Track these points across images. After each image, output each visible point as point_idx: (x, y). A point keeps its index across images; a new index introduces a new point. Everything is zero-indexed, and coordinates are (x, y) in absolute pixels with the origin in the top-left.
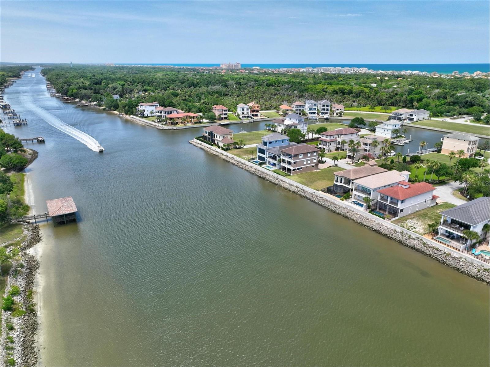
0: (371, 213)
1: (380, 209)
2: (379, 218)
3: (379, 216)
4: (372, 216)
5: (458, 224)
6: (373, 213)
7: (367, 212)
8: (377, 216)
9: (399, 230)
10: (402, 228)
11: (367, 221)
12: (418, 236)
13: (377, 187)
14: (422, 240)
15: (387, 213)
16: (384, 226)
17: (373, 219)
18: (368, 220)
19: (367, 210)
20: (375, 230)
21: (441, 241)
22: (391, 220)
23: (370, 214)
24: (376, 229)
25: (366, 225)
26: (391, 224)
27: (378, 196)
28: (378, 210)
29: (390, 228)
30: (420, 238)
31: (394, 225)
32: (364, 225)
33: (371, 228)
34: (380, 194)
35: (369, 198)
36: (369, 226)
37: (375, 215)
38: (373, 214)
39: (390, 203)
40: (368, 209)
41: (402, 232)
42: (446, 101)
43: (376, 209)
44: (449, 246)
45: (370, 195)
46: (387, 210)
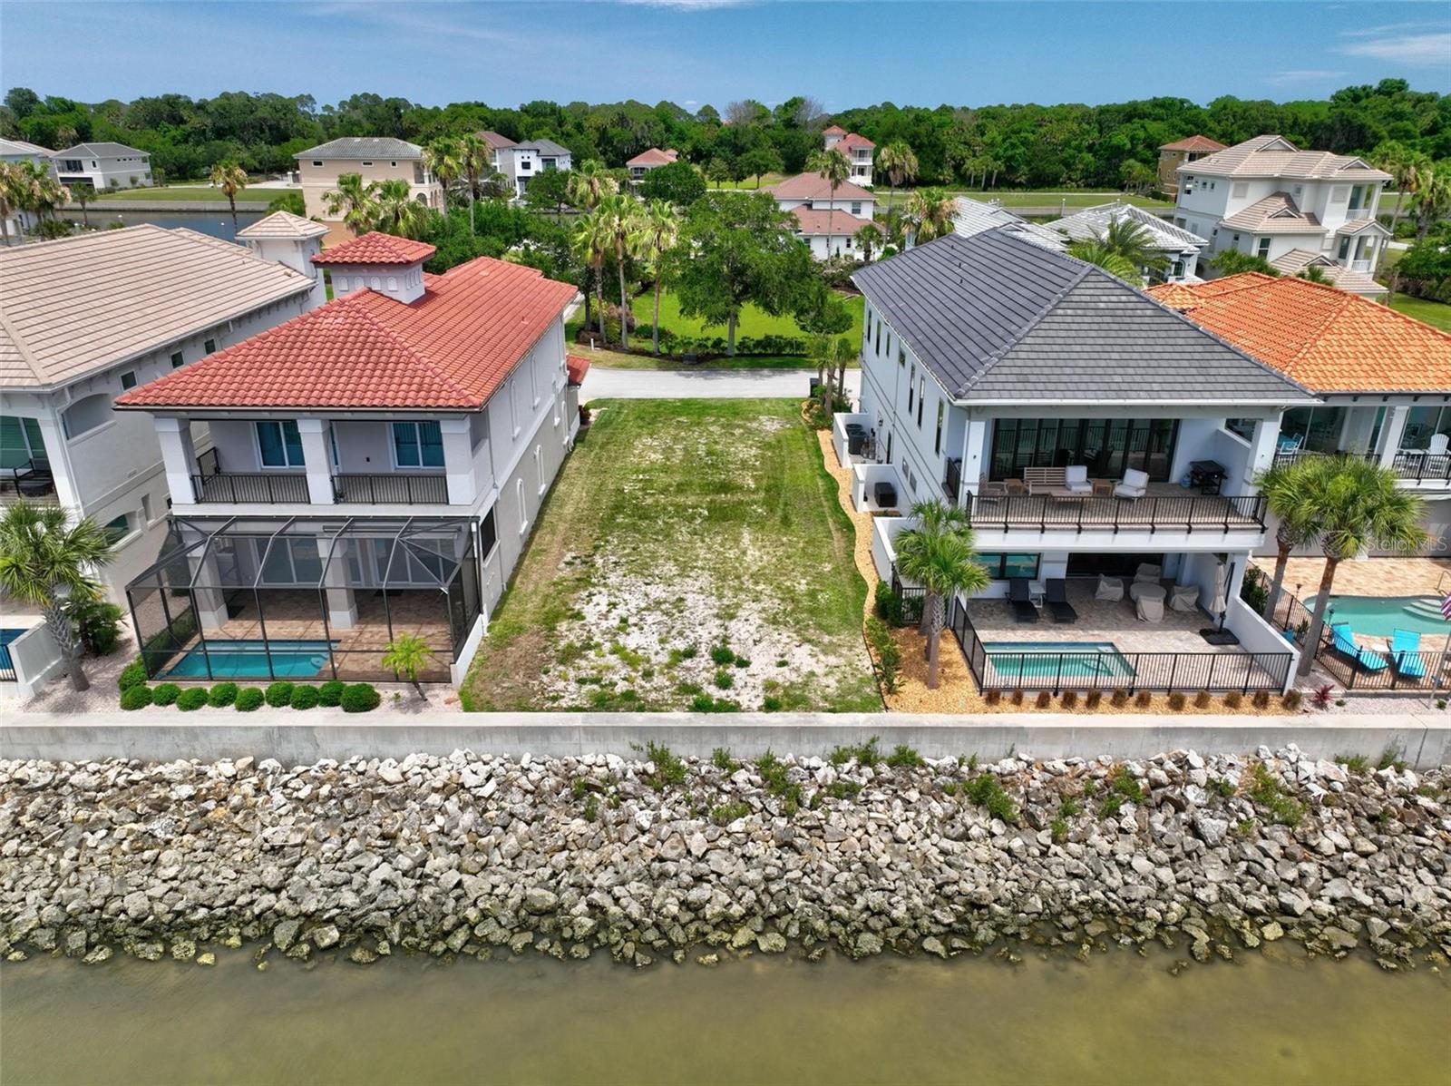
0: (166, 700)
1: (237, 604)
2: (287, 716)
3: (279, 700)
4: (192, 732)
5: (1077, 463)
6: (186, 687)
7: (105, 712)
8: (252, 703)
9: (615, 762)
10: (639, 719)
11: (159, 826)
12: (854, 730)
13: (99, 363)
14: (905, 760)
15: (341, 620)
16: (408, 795)
17: (227, 769)
18: (160, 806)
19: (82, 684)
20: (361, 932)
21: (1048, 680)
22: (444, 678)
23: (152, 716)
24: (348, 898)
25: (181, 924)
26: (480, 733)
27: (160, 470)
28: (214, 624)
29: (506, 786)
30: (887, 748)
31: (522, 733)
32: (153, 932)
33: (283, 934)
34: (172, 427)
35: (56, 519)
36: (234, 914)
37: (222, 701)
38: (195, 702)
39: (339, 497)
40: (89, 668)
41: (666, 775)
42: (188, 127)
43: (196, 626)
44: (1190, 698)
45: (48, 488)
46: (334, 581)
